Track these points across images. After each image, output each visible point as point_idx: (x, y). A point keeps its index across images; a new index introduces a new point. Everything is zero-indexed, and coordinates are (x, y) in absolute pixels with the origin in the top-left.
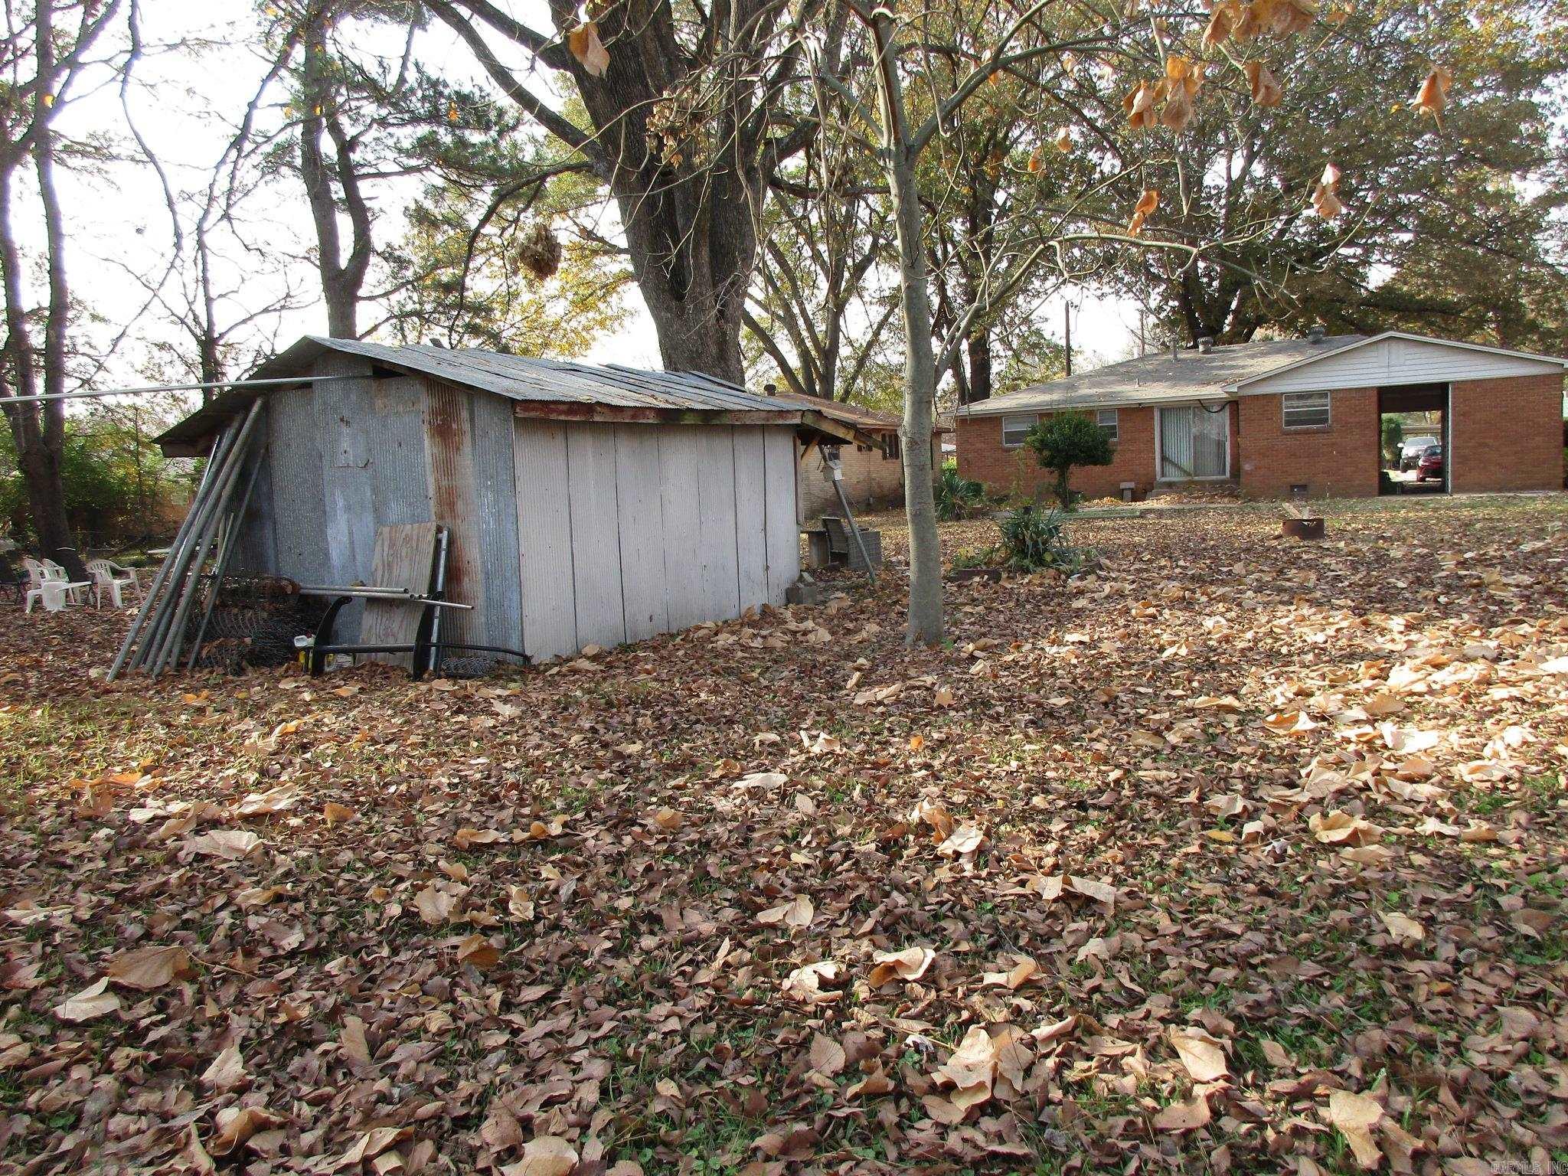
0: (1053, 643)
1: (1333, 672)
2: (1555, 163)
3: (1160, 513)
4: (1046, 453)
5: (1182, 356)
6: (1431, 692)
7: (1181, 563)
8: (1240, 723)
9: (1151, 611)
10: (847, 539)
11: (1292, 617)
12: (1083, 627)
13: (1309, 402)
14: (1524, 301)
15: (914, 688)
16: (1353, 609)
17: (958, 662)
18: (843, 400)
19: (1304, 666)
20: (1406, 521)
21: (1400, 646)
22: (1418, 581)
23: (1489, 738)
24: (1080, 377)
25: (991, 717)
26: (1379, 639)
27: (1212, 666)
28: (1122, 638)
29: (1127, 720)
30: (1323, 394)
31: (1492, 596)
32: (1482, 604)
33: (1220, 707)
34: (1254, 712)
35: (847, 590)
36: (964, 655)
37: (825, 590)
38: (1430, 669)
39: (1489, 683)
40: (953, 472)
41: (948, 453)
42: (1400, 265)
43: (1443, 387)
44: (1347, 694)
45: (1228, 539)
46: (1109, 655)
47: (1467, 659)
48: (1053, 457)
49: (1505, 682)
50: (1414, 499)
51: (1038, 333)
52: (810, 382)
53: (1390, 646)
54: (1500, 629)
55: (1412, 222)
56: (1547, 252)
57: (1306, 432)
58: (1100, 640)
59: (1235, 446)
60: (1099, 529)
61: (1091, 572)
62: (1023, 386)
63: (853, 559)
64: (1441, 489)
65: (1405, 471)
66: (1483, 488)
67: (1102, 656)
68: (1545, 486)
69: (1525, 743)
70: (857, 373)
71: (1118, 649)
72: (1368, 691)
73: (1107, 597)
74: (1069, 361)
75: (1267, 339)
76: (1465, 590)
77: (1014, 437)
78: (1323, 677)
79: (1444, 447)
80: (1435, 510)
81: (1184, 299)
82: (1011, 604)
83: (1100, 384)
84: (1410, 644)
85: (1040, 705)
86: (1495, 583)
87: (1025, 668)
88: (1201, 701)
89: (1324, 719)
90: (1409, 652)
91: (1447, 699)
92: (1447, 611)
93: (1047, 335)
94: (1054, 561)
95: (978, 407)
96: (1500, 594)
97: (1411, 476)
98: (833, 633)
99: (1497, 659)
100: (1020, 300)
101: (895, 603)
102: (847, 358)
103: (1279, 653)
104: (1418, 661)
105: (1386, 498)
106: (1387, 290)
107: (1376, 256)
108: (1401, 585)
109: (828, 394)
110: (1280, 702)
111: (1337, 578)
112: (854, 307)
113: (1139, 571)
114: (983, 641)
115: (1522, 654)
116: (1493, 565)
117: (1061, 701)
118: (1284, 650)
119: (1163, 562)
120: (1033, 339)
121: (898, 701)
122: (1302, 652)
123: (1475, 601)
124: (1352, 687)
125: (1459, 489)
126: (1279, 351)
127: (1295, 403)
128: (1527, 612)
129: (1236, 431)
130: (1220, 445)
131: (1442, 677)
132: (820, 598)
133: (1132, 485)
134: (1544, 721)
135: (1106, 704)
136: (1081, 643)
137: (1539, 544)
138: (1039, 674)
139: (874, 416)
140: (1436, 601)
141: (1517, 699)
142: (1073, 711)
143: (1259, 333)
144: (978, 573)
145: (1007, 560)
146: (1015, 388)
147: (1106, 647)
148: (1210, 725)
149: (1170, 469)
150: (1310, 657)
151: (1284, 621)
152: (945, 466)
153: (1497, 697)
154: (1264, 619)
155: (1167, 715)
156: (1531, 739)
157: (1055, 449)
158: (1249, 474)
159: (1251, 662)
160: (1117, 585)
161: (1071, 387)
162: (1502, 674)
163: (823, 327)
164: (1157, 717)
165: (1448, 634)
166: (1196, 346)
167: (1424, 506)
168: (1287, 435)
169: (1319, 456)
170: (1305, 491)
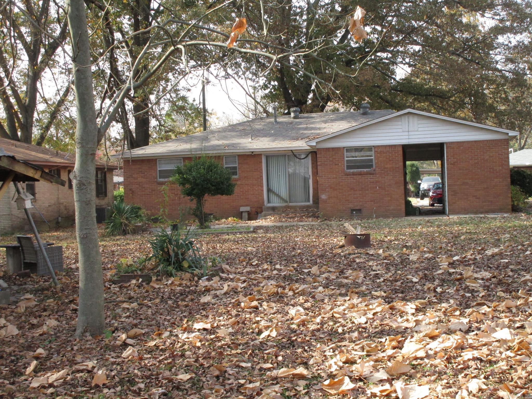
0: (185, 330)
1: (369, 345)
2: (499, 7)
3: (267, 229)
4: (188, 186)
5: (280, 119)
6: (428, 356)
7: (278, 266)
8: (307, 386)
9: (255, 303)
10: (36, 252)
11: (347, 305)
12: (207, 317)
13: (362, 153)
14: (486, 92)
15: (79, 371)
16: (384, 298)
17: (114, 348)
18: (39, 144)
19: (352, 341)
20: (421, 234)
21: (411, 324)
22: (425, 277)
23: (460, 388)
24: (213, 132)
25: (134, 392)
26: (400, 320)
27: (292, 344)
28: (233, 325)
29: (231, 389)
30: (370, 148)
31: (467, 287)
32: (462, 292)
33: (294, 375)
34: (317, 378)
35: (35, 292)
36: (118, 343)
37: (18, 292)
38: (428, 340)
39: (462, 348)
40: (122, 199)
41: (119, 183)
42: (414, 66)
43: (441, 146)
44: (376, 361)
45: (310, 248)
46: (224, 338)
47: (450, 332)
48: (193, 189)
49: (472, 347)
50: (427, 218)
51: (184, 99)
52: (13, 129)
53: (405, 325)
54: (470, 310)
55: (419, 39)
56: (497, 62)
57: (360, 174)
58: (218, 327)
59: (316, 182)
60: (225, 241)
61: (217, 274)
62: (173, 137)
63: (41, 267)
64: (442, 212)
65: (422, 199)
66: (466, 212)
67: (219, 339)
68: (501, 210)
69: (480, 390)
70: (50, 124)
71: (230, 334)
72: (390, 358)
73: (225, 294)
74: (205, 120)
75: (336, 110)
76: (452, 282)
77: (165, 173)
78: (363, 349)
79: (443, 183)
80: (439, 226)
81: (281, 80)
82: (158, 301)
83: (225, 138)
84: (418, 322)
85: (170, 380)
86: (469, 277)
87: (163, 350)
88: (282, 372)
89: (361, 380)
90: (416, 329)
91: (437, 361)
92: (441, 298)
93: (190, 100)
94: (190, 267)
95: (140, 152)
96: (472, 285)
97: (426, 202)
98: (20, 328)
99: (468, 331)
100: (170, 75)
101: (71, 302)
102: (43, 112)
103: (336, 332)
104: (421, 335)
105: (409, 218)
106: (407, 80)
107: (399, 60)
108: (415, 280)
109: (27, 138)
110: (334, 369)
111: (377, 276)
112: (47, 74)
113: (250, 273)
114: (133, 332)
115: (483, 327)
116: (469, 265)
117: (186, 377)
118: (340, 330)
119: (266, 266)
120: (180, 103)
121: (65, 383)
122: (351, 331)
123: (457, 290)
124: (381, 355)
125: (453, 212)
126: (342, 119)
127: (353, 154)
128: (487, 298)
129: (315, 173)
130: (306, 180)
131: (435, 345)
132: (12, 299)
133: (248, 209)
134: (493, 373)
135: (218, 377)
136: (205, 329)
137: (496, 250)
138: (173, 356)
139: (62, 157)
140: (435, 291)
141: (478, 359)
142: (194, 384)
143: (330, 105)
144: (135, 277)
145: (157, 266)
146: (167, 138)
147: (222, 332)
148: (287, 389)
149: (273, 197)
150: (356, 334)
151: (342, 308)
152: (116, 193)
153: (466, 358)
154: (329, 308)
155: (258, 384)
156: (484, 387)
157: (195, 185)
158: (325, 201)
159: (319, 340)
160: (233, 284)
161: (206, 139)
162: (470, 341)
163: (24, 88)
164: (251, 386)
165: (440, 314)
166: (289, 113)
167: (431, 223)
168: (348, 175)
169: (368, 190)
170: (361, 213)
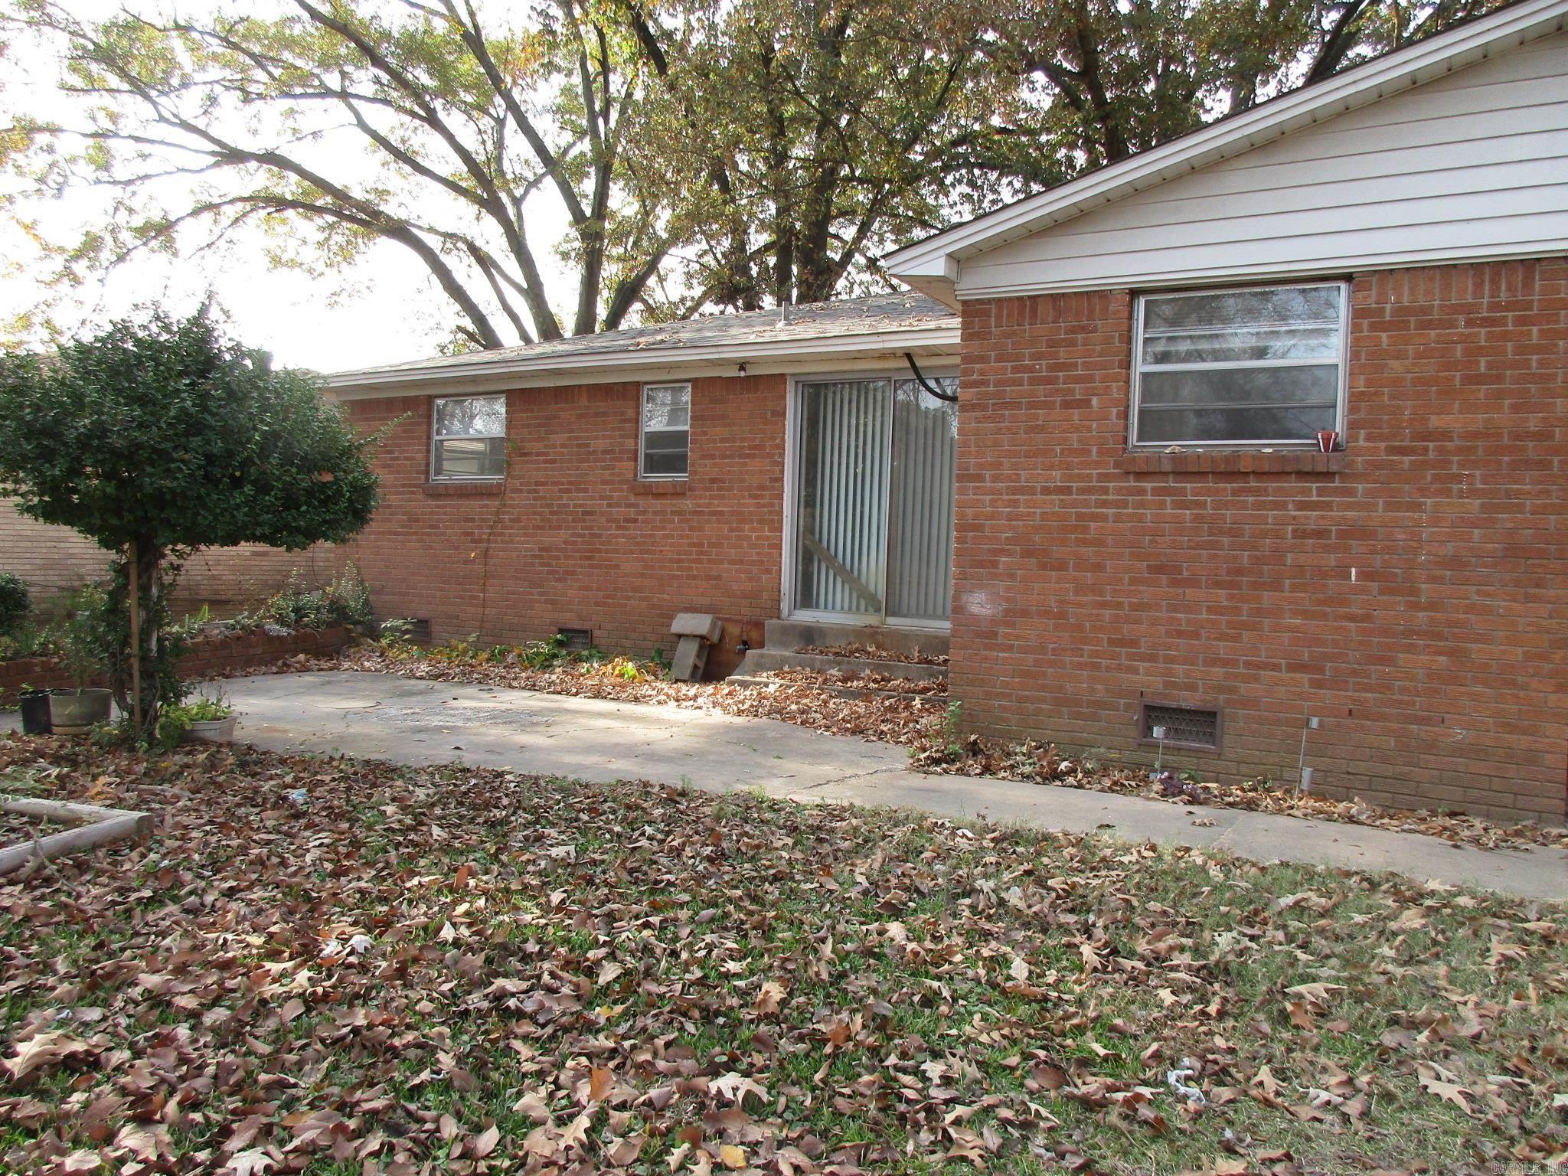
57: (1230, 471)
168: (1141, 475)
169: (1277, 586)
170: (1211, 738)
